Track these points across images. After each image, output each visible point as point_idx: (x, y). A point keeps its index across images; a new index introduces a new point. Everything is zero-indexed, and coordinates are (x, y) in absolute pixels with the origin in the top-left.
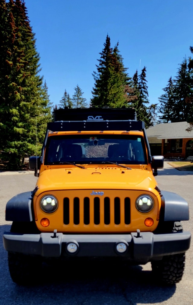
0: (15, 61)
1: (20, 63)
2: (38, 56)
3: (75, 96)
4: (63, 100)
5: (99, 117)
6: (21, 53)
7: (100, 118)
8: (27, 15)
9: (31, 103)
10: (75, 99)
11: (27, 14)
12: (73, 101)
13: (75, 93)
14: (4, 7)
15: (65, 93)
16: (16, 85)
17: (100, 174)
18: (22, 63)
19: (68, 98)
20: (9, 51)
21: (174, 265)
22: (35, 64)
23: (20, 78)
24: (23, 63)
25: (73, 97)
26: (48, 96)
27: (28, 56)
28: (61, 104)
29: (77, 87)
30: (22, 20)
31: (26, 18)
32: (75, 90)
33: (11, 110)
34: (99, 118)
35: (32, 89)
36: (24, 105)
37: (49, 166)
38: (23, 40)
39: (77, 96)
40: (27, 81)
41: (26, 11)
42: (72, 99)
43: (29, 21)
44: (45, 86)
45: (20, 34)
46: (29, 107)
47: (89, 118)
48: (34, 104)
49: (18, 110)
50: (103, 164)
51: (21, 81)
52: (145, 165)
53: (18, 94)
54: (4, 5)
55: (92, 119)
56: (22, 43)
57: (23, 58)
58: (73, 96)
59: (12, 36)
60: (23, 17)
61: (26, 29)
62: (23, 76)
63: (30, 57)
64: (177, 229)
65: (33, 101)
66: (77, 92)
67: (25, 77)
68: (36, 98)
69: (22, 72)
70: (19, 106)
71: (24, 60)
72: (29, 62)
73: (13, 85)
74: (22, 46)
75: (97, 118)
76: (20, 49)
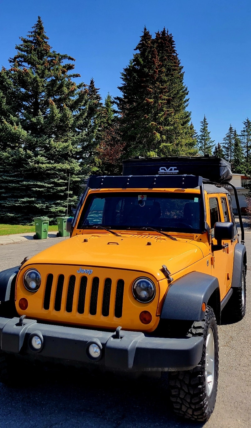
0: (156, 98)
1: (162, 100)
2: (186, 90)
3: (244, 131)
4: (227, 136)
5: (173, 168)
6: (164, 89)
7: (175, 169)
8: (174, 49)
9: (173, 144)
10: (244, 135)
11: (175, 47)
12: (241, 138)
13: (244, 128)
14: (148, 44)
15: (231, 128)
16: (155, 125)
17: (118, 244)
18: (164, 99)
19: (235, 134)
20: (150, 88)
21: (183, 388)
22: (181, 99)
23: (161, 117)
24: (167, 100)
25: (242, 133)
26: (209, 133)
27: (173, 92)
28: (224, 142)
29: (247, 120)
30: (168, 54)
31: (174, 52)
32: (244, 124)
33: (148, 153)
34: (173, 170)
35: (175, 128)
36: (165, 147)
37: (82, 230)
38: (167, 75)
39: (247, 132)
40: (170, 119)
41: (174, 44)
42: (240, 136)
43: (177, 55)
44: (205, 121)
45: (164, 70)
46: (171, 149)
47: (162, 169)
48: (177, 145)
49: (158, 153)
50: (144, 230)
51: (162, 119)
52: (199, 235)
53: (158, 135)
54: (149, 42)
55: (165, 170)
56: (166, 79)
57: (167, 94)
58: (241, 131)
59: (155, 72)
60: (168, 51)
61: (172, 63)
62: (164, 114)
63: (175, 92)
64: (194, 331)
65: (176, 142)
66: (246, 126)
67: (168, 114)
68: (179, 138)
69: (165, 109)
70: (159, 148)
71: (168, 96)
72: (173, 98)
73: (152, 124)
74: (165, 82)
75: (171, 170)
76: (162, 85)
